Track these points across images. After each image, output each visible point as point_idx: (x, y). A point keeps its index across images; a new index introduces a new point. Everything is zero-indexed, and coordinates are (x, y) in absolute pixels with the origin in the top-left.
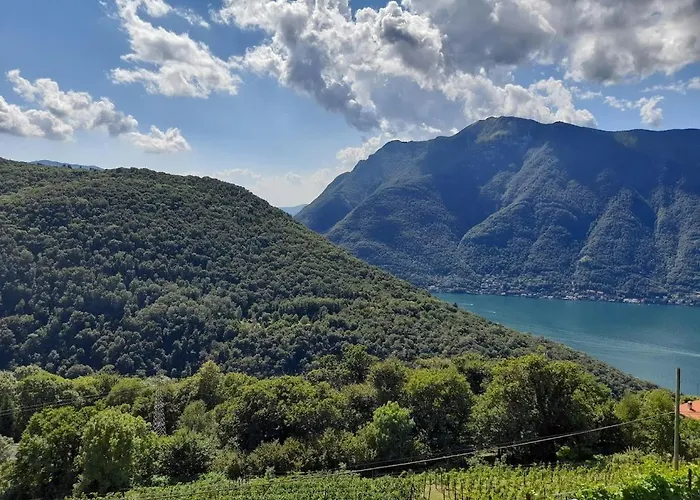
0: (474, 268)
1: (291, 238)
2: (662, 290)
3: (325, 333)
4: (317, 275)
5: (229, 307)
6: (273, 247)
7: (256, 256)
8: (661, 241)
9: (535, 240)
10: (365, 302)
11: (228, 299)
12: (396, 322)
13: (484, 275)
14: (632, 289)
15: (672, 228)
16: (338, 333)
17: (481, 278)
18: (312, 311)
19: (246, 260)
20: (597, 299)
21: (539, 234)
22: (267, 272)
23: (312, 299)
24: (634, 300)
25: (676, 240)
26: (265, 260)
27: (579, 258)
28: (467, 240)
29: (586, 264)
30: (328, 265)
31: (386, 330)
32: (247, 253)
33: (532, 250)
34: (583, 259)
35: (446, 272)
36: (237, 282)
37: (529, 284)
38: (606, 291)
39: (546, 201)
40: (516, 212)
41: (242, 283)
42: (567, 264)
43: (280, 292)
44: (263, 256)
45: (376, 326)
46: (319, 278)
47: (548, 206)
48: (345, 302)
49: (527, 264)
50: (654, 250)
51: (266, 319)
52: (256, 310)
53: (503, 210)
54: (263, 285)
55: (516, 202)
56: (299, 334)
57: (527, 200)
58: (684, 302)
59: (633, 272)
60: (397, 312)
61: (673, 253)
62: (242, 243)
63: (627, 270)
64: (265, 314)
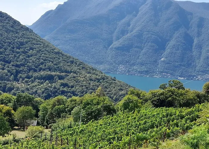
0: (115, 62)
1: (34, 42)
2: (194, 74)
3: (59, 89)
4: (50, 61)
5: (7, 75)
6: (26, 46)
7: (18, 50)
8: (195, 53)
9: (142, 50)
10: (75, 75)
11: (6, 71)
12: (92, 84)
13: (119, 65)
14: (182, 74)
15: (200, 47)
16: (65, 89)
17: (118, 67)
18: (50, 78)
19: (13, 52)
20: (167, 77)
21: (144, 47)
22: (25, 59)
23: (49, 73)
24: (182, 78)
25: (201, 52)
26: (23, 52)
27: (161, 59)
28: (112, 48)
29: (164, 61)
30: (55, 56)
31: (87, 88)
32: (13, 48)
33: (141, 54)
34: (162, 59)
35: (101, 63)
36: (10, 63)
37: (139, 70)
38: (171, 74)
39: (148, 32)
40: (135, 36)
41: (12, 63)
42: (156, 61)
43: (32, 69)
44: (22, 50)
45: (82, 86)
46: (51, 62)
47: (149, 34)
48: (66, 75)
49: (138, 61)
50: (192, 56)
51: (27, 82)
52: (21, 77)
53: (128, 35)
54: (23, 65)
55: (134, 31)
56: (46, 89)
57: (140, 31)
58: (202, 79)
59: (183, 66)
60: (91, 80)
61: (199, 58)
62: (10, 43)
63: (180, 65)
64: (26, 79)
